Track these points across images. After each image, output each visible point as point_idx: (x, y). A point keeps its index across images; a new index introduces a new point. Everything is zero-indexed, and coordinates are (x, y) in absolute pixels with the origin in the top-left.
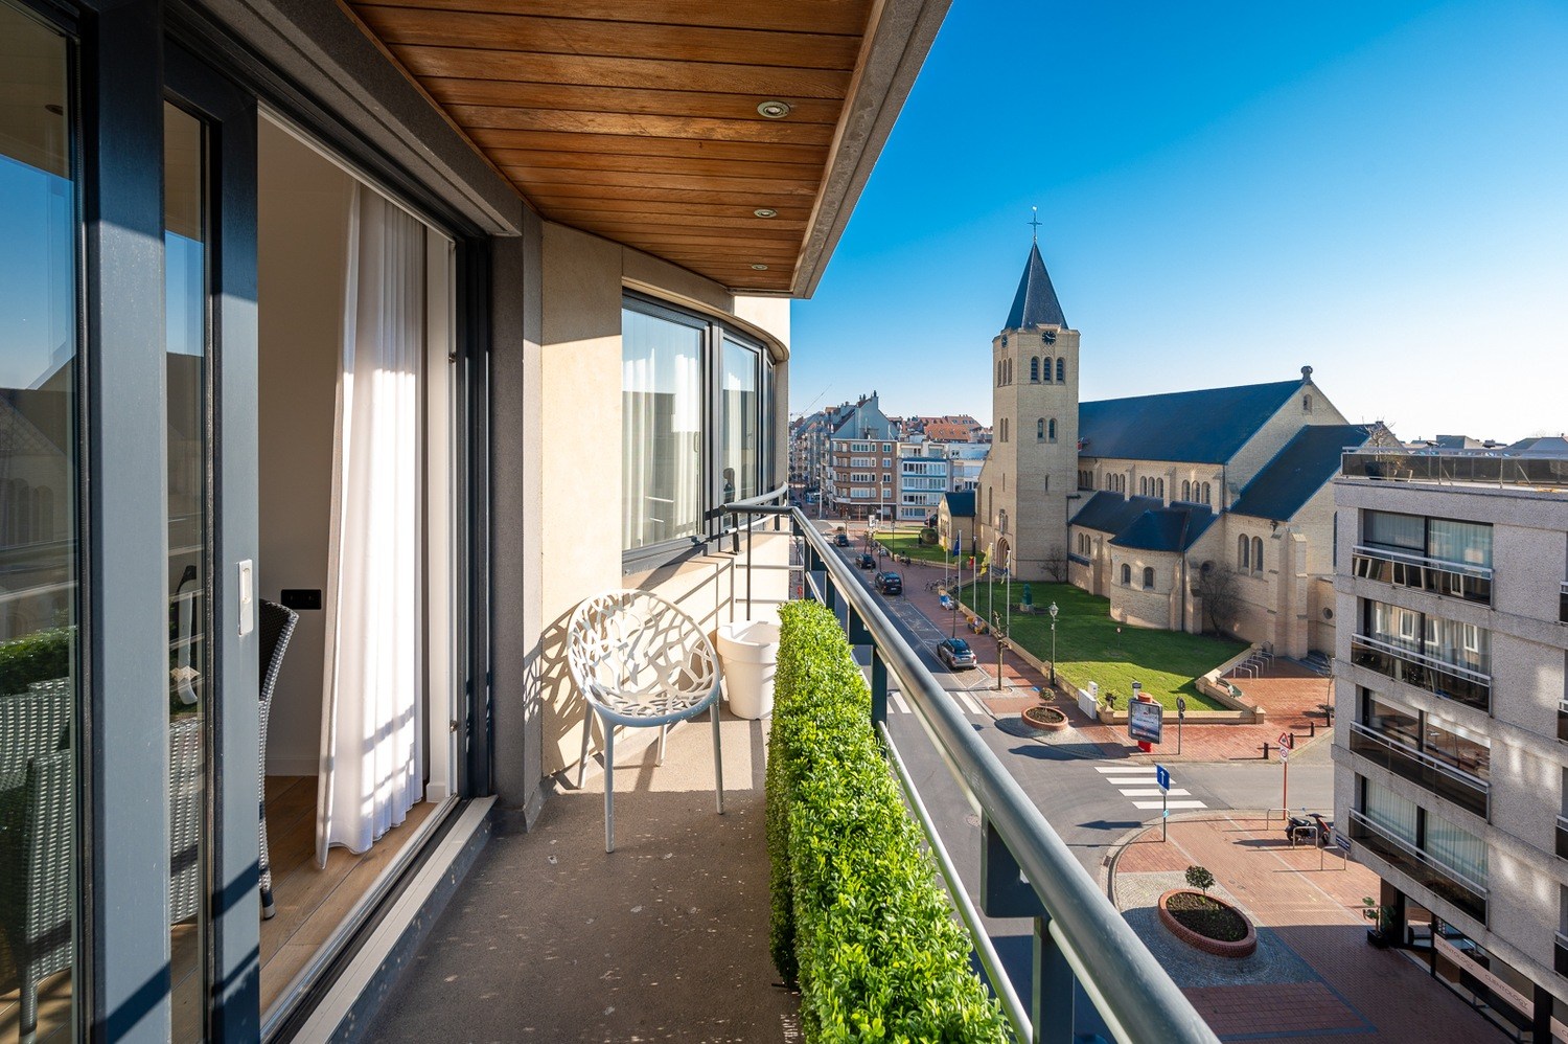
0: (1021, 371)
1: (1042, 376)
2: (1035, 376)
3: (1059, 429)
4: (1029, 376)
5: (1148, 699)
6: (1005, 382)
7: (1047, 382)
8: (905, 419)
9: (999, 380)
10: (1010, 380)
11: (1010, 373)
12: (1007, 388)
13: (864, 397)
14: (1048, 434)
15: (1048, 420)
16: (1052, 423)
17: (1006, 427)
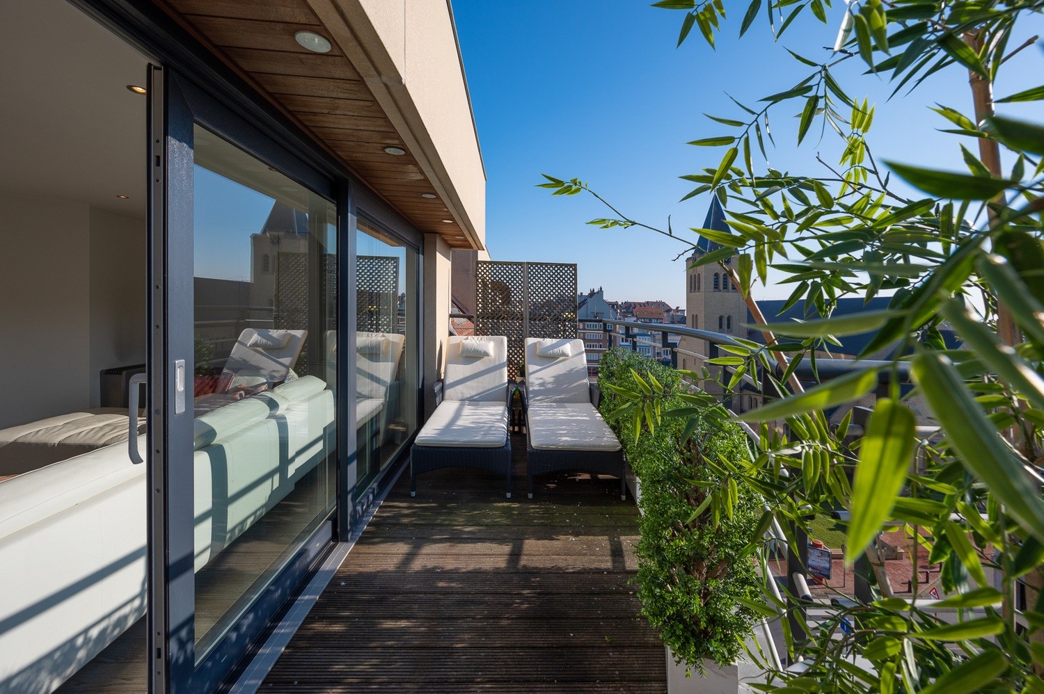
0: (706, 283)
1: (721, 286)
2: (716, 286)
3: (733, 323)
4: (712, 286)
5: (820, 546)
6: (695, 289)
7: (725, 290)
8: (620, 303)
9: (691, 287)
10: (699, 288)
11: (699, 283)
12: (697, 294)
13: (593, 290)
14: (726, 326)
15: (726, 316)
16: (729, 319)
17: (697, 320)
